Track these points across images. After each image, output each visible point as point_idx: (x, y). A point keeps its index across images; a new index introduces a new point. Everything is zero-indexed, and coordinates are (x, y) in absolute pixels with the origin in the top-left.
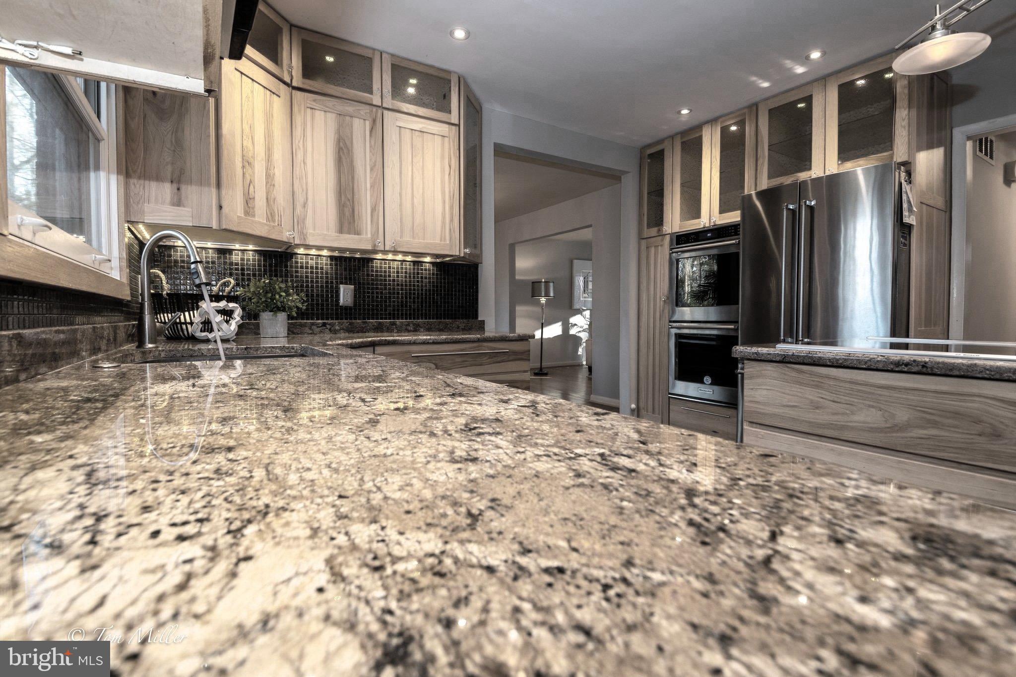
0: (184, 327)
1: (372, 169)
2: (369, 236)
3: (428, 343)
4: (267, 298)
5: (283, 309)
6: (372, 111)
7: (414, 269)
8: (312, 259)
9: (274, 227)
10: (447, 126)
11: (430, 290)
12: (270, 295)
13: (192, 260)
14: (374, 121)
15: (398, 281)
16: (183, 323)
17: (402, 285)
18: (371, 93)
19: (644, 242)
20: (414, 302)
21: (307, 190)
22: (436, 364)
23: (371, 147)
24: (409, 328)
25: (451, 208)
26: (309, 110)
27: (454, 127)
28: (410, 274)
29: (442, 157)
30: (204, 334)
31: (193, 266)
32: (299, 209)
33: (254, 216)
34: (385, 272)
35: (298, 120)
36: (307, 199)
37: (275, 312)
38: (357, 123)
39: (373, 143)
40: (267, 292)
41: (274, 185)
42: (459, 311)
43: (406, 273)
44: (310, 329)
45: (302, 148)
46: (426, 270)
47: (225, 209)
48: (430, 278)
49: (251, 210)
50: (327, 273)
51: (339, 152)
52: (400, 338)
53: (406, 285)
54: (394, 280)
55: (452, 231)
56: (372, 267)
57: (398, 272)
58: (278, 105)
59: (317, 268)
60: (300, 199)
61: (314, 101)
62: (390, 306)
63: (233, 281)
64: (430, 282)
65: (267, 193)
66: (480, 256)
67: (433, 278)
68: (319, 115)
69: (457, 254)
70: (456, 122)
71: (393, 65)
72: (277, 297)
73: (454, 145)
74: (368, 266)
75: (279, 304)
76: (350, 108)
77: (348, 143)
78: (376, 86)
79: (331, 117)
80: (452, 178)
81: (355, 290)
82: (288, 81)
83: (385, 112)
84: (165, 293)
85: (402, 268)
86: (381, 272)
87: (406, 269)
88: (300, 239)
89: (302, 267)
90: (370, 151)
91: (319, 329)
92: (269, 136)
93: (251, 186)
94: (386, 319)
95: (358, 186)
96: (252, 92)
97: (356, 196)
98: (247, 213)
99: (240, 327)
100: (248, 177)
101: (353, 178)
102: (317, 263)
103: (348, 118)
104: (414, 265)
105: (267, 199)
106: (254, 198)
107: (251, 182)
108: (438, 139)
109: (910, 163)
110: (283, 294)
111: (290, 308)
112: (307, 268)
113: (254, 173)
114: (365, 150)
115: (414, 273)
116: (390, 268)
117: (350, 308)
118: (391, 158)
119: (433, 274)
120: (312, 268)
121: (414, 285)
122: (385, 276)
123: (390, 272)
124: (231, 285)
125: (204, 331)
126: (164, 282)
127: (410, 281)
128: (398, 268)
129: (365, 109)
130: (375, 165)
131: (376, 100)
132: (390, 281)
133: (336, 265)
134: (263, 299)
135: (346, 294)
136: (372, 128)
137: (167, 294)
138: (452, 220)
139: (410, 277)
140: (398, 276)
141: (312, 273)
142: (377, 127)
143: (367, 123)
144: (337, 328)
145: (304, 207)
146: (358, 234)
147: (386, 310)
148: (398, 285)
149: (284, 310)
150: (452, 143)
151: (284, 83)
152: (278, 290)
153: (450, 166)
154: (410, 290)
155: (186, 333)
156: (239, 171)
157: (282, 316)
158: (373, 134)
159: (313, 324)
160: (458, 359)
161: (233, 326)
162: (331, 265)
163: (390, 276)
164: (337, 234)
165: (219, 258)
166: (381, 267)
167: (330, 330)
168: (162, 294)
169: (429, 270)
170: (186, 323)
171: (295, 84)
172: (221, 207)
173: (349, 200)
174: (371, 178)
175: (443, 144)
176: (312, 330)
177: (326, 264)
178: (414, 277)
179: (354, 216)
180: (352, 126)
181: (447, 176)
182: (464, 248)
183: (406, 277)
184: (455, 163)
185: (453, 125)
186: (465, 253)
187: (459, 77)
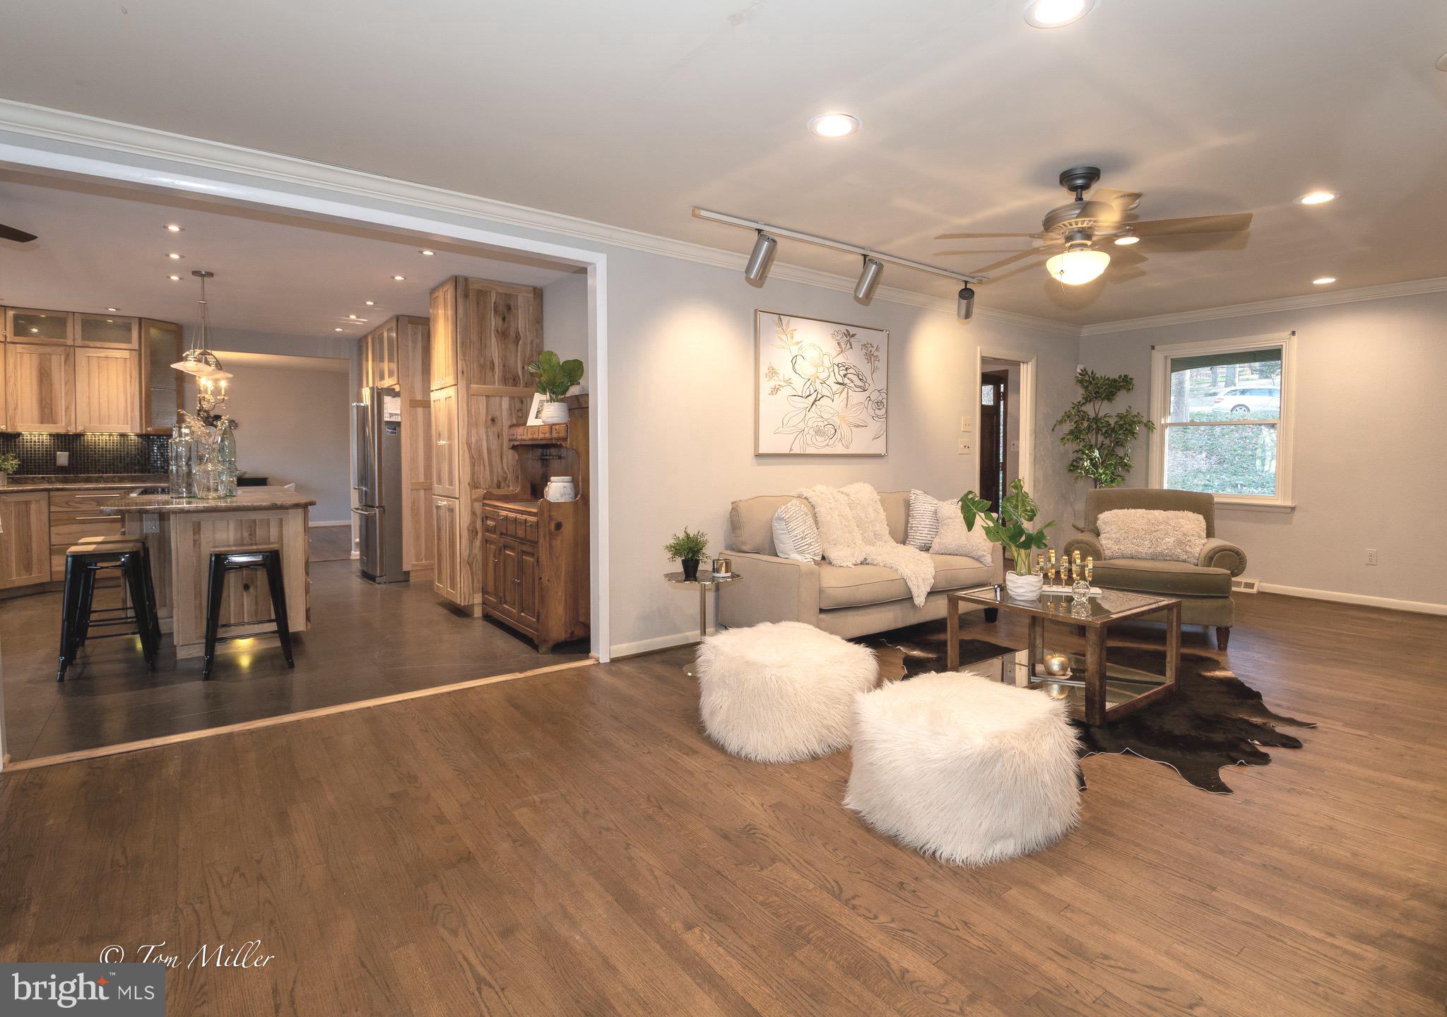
1: (66, 385)
2: (64, 424)
3: (90, 490)
6: (66, 350)
7: (120, 440)
10: (128, 351)
11: (134, 454)
14: (68, 356)
15: (106, 448)
17: (110, 451)
18: (66, 338)
20: (121, 462)
21: (17, 400)
22: (98, 502)
23: (65, 370)
25: (132, 403)
26: (19, 355)
27: (135, 352)
28: (117, 443)
29: (125, 372)
34: (95, 443)
35: (11, 361)
36: (17, 405)
38: (55, 358)
39: (67, 368)
44: (33, 481)
45: (13, 376)
46: (130, 440)
48: (134, 445)
50: (46, 445)
51: (41, 377)
52: (68, 487)
53: (113, 451)
54: (102, 448)
55: (133, 418)
56: (84, 440)
57: (106, 442)
59: (40, 442)
60: (12, 406)
61: (23, 349)
62: (99, 465)
64: (134, 448)
67: (137, 446)
68: (26, 357)
69: (143, 431)
70: (137, 348)
71: (82, 320)
73: (135, 363)
74: (80, 440)
76: (49, 350)
77: (48, 371)
78: (69, 333)
79: (35, 358)
80: (133, 385)
81: (70, 455)
82: (4, 340)
83: (77, 349)
86: (92, 443)
87: (113, 440)
90: (65, 374)
91: (40, 482)
94: (95, 474)
95: (56, 395)
97: (54, 402)
102: (39, 439)
103: (48, 356)
108: (121, 361)
114: (60, 371)
117: (66, 467)
119: (137, 443)
120: (35, 442)
121: (120, 451)
122: (95, 445)
127: (117, 449)
129: (60, 349)
131: (69, 342)
132: (99, 448)
133: (54, 440)
135: (63, 458)
136: (66, 360)
138: (132, 411)
140: (106, 445)
141: (35, 445)
142: (70, 358)
143: (63, 357)
144: (56, 480)
146: (61, 424)
147: (96, 467)
148: (106, 451)
150: (132, 363)
153: (131, 377)
154: (117, 454)
157: (1, 475)
158: (67, 363)
159: (35, 478)
163: (99, 445)
164: (44, 425)
166: (91, 440)
167: (50, 481)
169: (135, 440)
171: (8, 341)
173: (49, 404)
174: (66, 390)
175: (126, 364)
176: (28, 479)
177: (47, 439)
178: (120, 446)
179: (52, 413)
180: (50, 360)
181: (128, 384)
182: (146, 427)
183: (113, 445)
184: (135, 374)
185: (134, 350)
186: (146, 430)
187: (140, 319)
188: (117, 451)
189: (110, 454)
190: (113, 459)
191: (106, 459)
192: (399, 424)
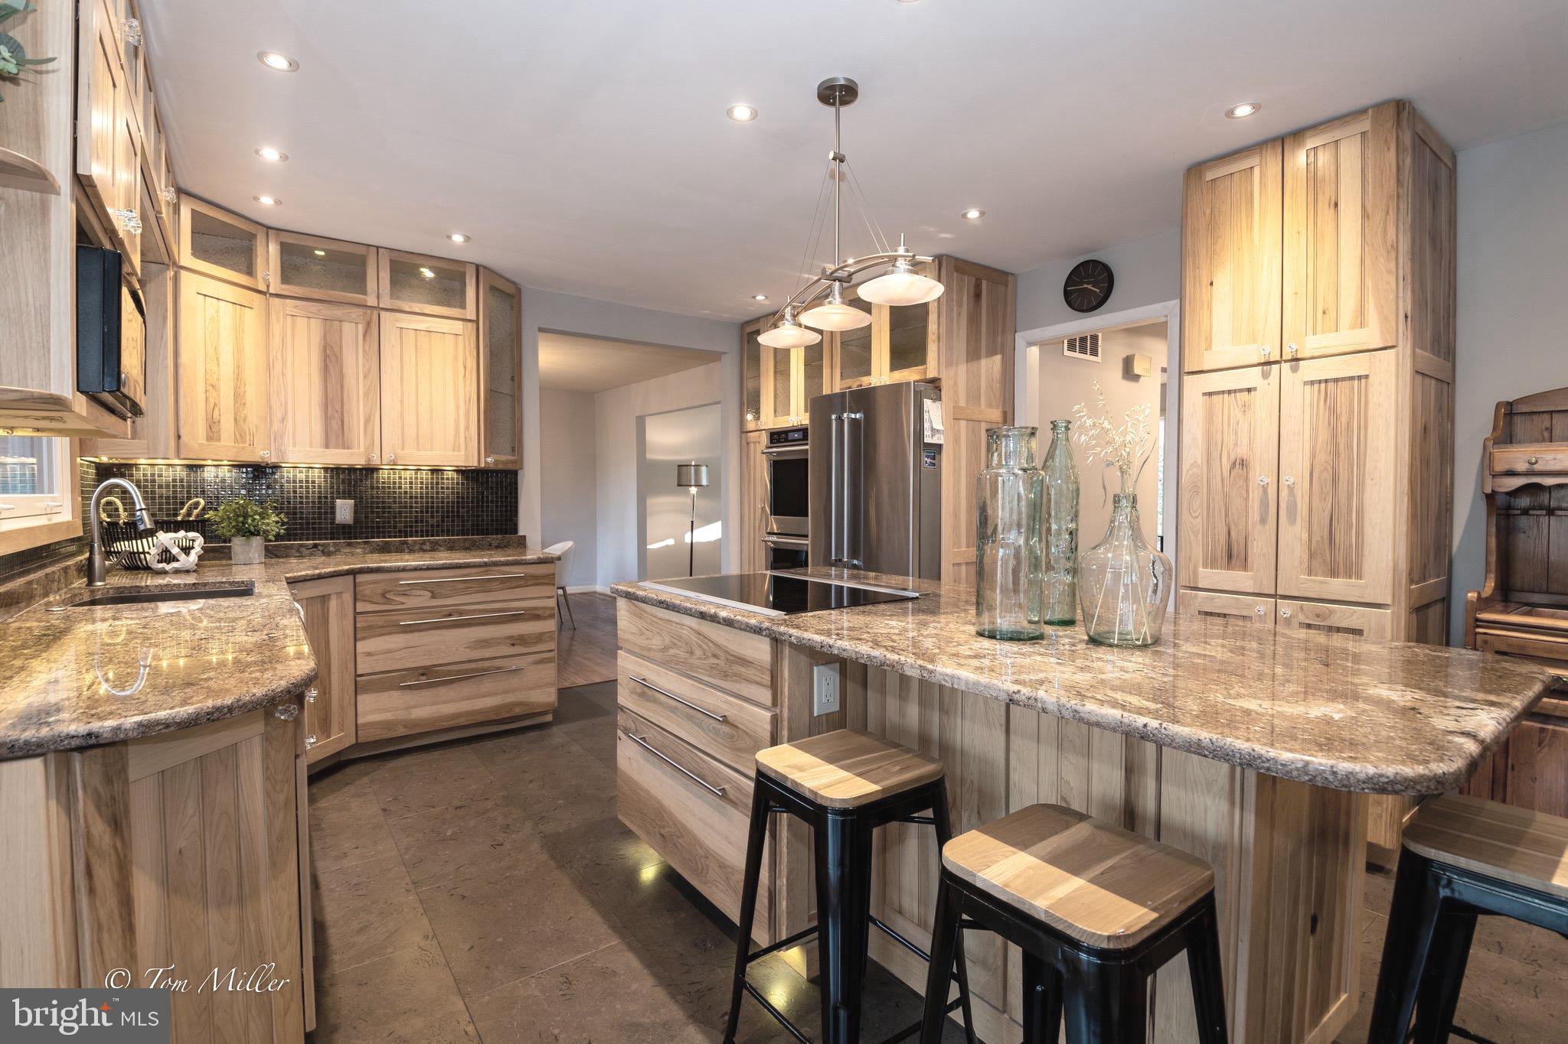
0: (142, 556)
1: (365, 377)
2: (362, 449)
3: (421, 569)
4: (238, 522)
5: (256, 533)
6: (366, 313)
7: (432, 479)
8: (301, 472)
9: (243, 448)
10: (461, 323)
11: (453, 502)
12: (241, 519)
13: (138, 507)
14: (369, 324)
15: (411, 493)
16: (141, 553)
17: (416, 498)
18: (365, 293)
19: (744, 435)
20: (432, 517)
21: (286, 403)
22: (432, 592)
23: (364, 351)
24: (425, 547)
25: (467, 413)
26: (289, 318)
27: (470, 324)
28: (427, 484)
29: (456, 358)
30: (161, 566)
31: (138, 513)
32: (276, 426)
33: (219, 440)
34: (395, 483)
35: (276, 329)
36: (286, 413)
37: (248, 537)
38: (348, 328)
39: (367, 348)
40: (238, 516)
41: (244, 404)
42: (492, 525)
43: (422, 483)
44: (298, 551)
45: (280, 358)
46: (448, 479)
47: (184, 438)
48: (453, 488)
49: (215, 434)
50: (320, 487)
51: (325, 361)
52: (386, 565)
53: (422, 498)
54: (406, 493)
55: (468, 439)
56: (378, 478)
57: (411, 483)
58: (251, 319)
59: (307, 482)
60: (278, 414)
61: (296, 307)
62: (400, 522)
63: (202, 502)
64: (453, 493)
65: (236, 414)
66: (520, 462)
67: (458, 489)
68: (301, 322)
69: (476, 464)
70: (474, 317)
71: (391, 261)
72: (250, 521)
73: (470, 344)
74: (372, 478)
75: (252, 528)
76: (338, 312)
77: (336, 349)
78: (371, 284)
79: (316, 325)
80: (468, 383)
81: (356, 505)
82: (265, 290)
83: (383, 314)
84: (121, 521)
85: (416, 478)
86: (389, 483)
87: (422, 478)
88: (278, 457)
89: (288, 482)
90: (364, 357)
91: (308, 552)
92: (239, 351)
93: (216, 410)
94: (395, 537)
95: (348, 394)
96: (218, 312)
97: (346, 408)
98: (209, 438)
99: (200, 558)
100: (212, 401)
101: (342, 387)
102: (307, 476)
103: (336, 323)
104: (432, 474)
105: (235, 419)
106: (219, 422)
107: (215, 405)
108: (450, 339)
109: (940, 379)
110: (257, 517)
111: (266, 532)
112: (295, 482)
113: (219, 396)
114: (357, 354)
115: (432, 483)
116: (400, 478)
117: (349, 526)
118: (390, 362)
119: (458, 483)
120: (301, 482)
121: (432, 497)
122: (394, 488)
123: (400, 483)
124: (201, 507)
125: (162, 562)
126: (121, 510)
127: (427, 493)
128: (411, 478)
129: (356, 313)
130: (369, 372)
131: (371, 301)
132: (400, 493)
133: (332, 477)
134: (234, 524)
135: (344, 510)
136: (366, 332)
137: (124, 523)
138: (467, 428)
139: (427, 488)
140: (411, 488)
141: (301, 487)
142: (372, 329)
143: (360, 327)
144: (332, 549)
145: (283, 421)
146: (348, 448)
147: (396, 526)
148: (411, 497)
149: (258, 535)
150: (467, 343)
151: (260, 292)
152: (251, 513)
153: (465, 368)
154: (427, 503)
155: (144, 563)
156: (201, 397)
157: (257, 542)
158: (368, 338)
159: (301, 546)
160: (461, 586)
161: (193, 557)
162: (325, 477)
163: (400, 488)
164: (322, 450)
165: (188, 475)
166: (389, 478)
167: (323, 551)
168: (118, 524)
169: (453, 479)
170: (144, 553)
171: (272, 291)
172: (179, 437)
173: (337, 411)
174: (364, 386)
175: (456, 344)
176: (300, 552)
177: (319, 477)
178: (432, 488)
179: (343, 429)
180: (341, 331)
181: (461, 379)
182: (486, 457)
183: (421, 488)
184: (471, 363)
185: (470, 321)
186: (486, 462)
187: (478, 267)
188: (427, 497)
189: (416, 503)
190: (422, 512)
191: (411, 512)
192: (940, 446)
